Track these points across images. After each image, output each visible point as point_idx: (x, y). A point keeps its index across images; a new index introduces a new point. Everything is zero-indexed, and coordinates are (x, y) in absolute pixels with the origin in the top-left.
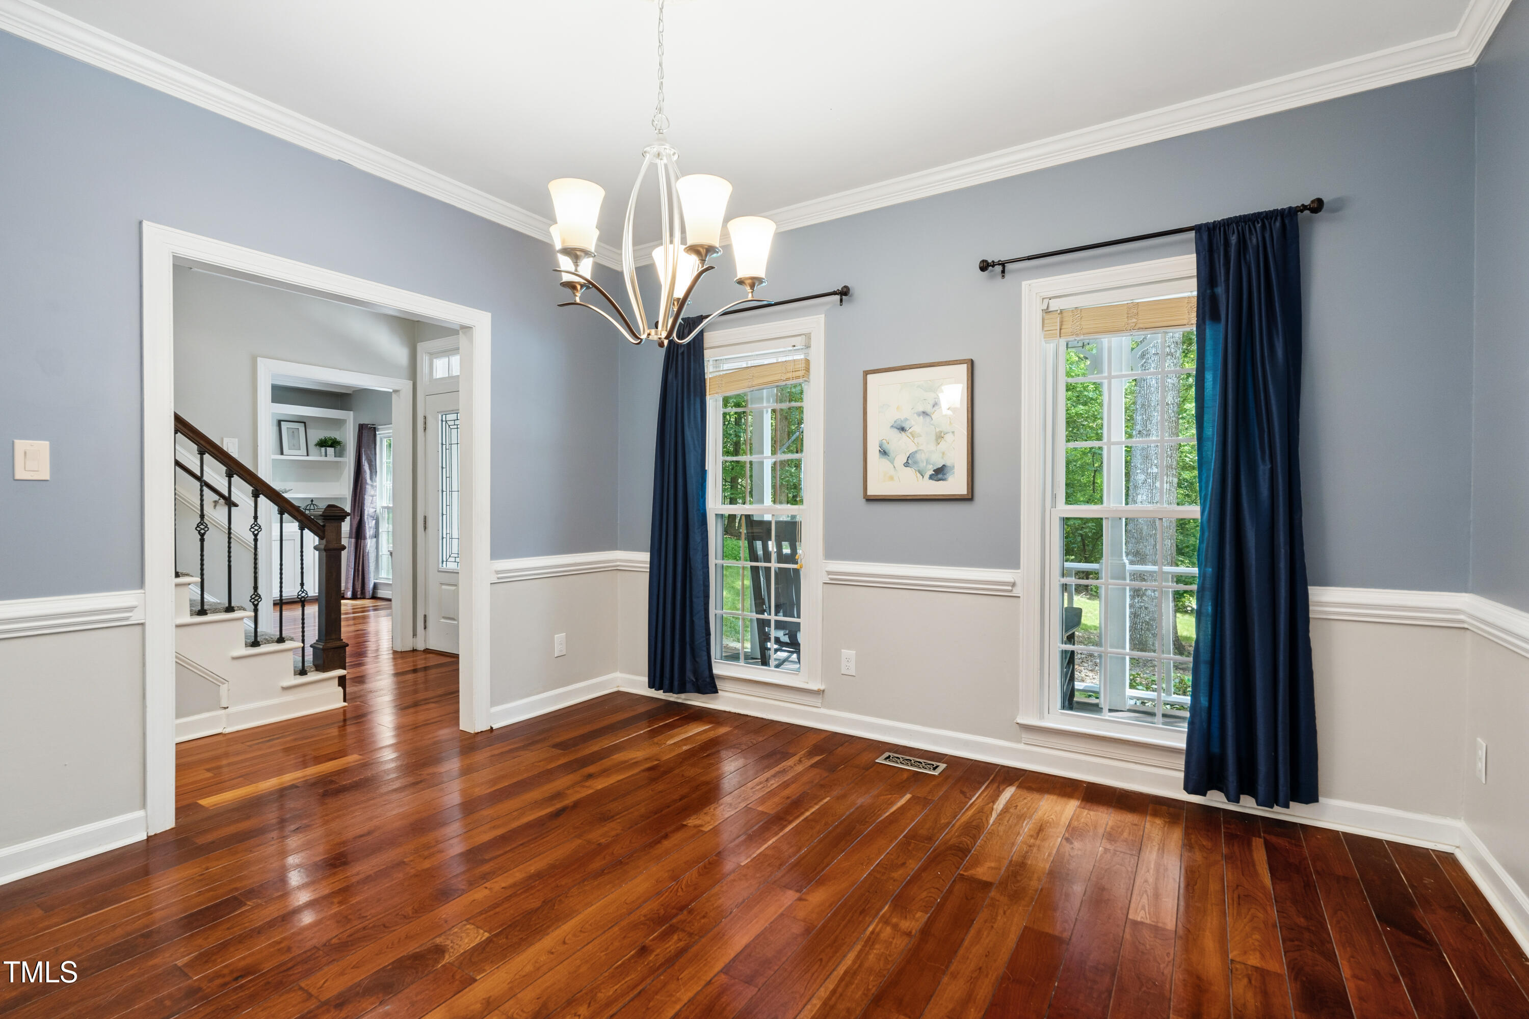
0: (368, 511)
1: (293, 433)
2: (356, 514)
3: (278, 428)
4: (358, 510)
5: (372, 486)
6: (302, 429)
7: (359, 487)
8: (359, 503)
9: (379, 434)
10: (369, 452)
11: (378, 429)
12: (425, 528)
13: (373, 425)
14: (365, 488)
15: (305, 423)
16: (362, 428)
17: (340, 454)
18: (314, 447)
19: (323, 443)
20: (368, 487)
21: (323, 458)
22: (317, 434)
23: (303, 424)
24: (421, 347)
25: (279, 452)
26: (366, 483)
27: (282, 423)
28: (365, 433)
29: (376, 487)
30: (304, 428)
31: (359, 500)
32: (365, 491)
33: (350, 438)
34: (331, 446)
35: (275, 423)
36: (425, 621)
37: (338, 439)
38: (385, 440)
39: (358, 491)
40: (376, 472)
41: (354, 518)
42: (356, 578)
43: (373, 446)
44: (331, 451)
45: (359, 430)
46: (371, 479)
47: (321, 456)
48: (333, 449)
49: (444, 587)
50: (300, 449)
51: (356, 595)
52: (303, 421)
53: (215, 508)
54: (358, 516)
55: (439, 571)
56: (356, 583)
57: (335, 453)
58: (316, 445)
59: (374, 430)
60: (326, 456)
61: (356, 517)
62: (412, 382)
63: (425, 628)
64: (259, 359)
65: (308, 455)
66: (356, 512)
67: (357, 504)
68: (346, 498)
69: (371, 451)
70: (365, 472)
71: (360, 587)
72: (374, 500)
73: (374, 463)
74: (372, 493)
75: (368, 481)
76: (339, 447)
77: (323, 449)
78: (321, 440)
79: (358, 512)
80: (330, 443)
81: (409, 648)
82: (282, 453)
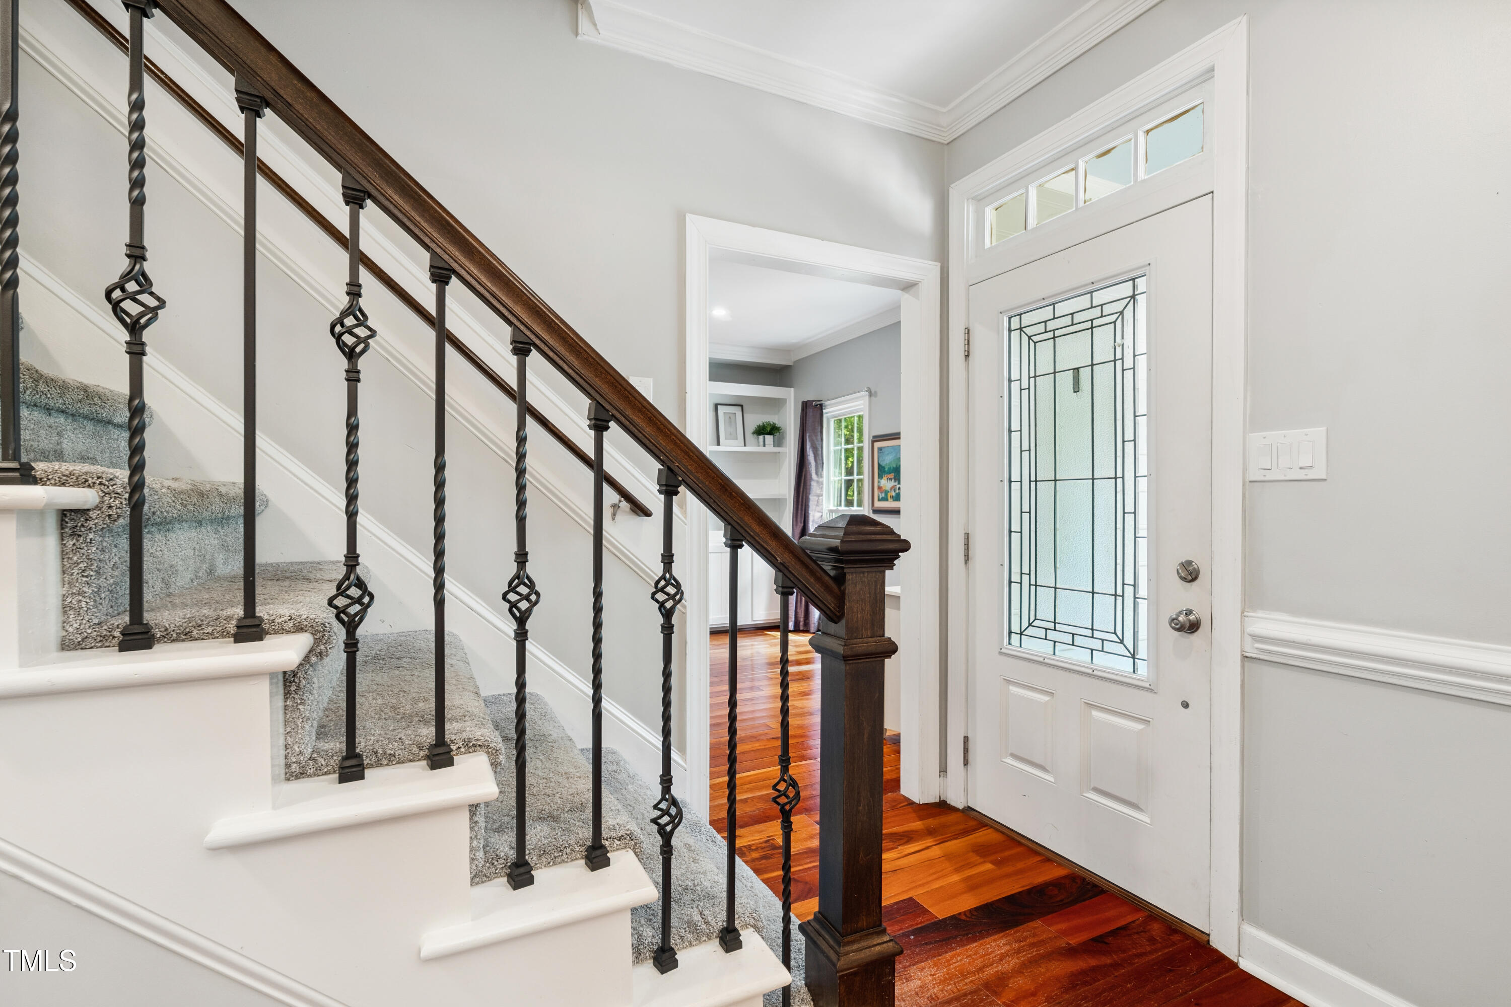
0: (814, 516)
1: (731, 418)
2: (799, 520)
3: (714, 413)
4: (801, 514)
5: (818, 482)
6: (739, 414)
7: (802, 485)
8: (802, 505)
9: (827, 413)
10: (814, 438)
11: (825, 406)
12: (967, 558)
13: (819, 401)
14: (810, 485)
15: (742, 406)
16: (806, 405)
17: (778, 443)
18: (752, 435)
19: (763, 430)
20: (813, 484)
21: (761, 449)
22: (755, 420)
23: (740, 408)
24: (956, 192)
25: (716, 444)
26: (811, 479)
27: (719, 406)
28: (810, 412)
29: (822, 484)
30: (741, 413)
31: (802, 501)
32: (810, 489)
33: (790, 422)
34: (770, 433)
35: (712, 407)
36: (966, 751)
37: (778, 424)
38: (833, 420)
39: (801, 489)
40: (823, 463)
41: (797, 525)
42: (799, 603)
43: (819, 430)
44: (769, 438)
45: (803, 410)
46: (817, 473)
47: (759, 446)
48: (772, 436)
49: (1013, 689)
50: (737, 439)
51: (799, 627)
52: (739, 404)
53: (613, 519)
54: (801, 523)
55: (1001, 653)
56: (798, 610)
57: (774, 442)
58: (754, 433)
59: (820, 407)
60: (764, 446)
61: (799, 524)
62: (939, 264)
63: (966, 763)
64: (689, 217)
65: (745, 446)
66: (799, 517)
67: (800, 507)
68: (786, 499)
69: (816, 436)
70: (810, 463)
71: (803, 614)
72: (820, 501)
73: (820, 452)
74: (818, 492)
75: (814, 476)
76: (778, 434)
77: (761, 437)
78: (759, 426)
79: (801, 517)
80: (769, 429)
81: (932, 798)
82: (718, 444)
